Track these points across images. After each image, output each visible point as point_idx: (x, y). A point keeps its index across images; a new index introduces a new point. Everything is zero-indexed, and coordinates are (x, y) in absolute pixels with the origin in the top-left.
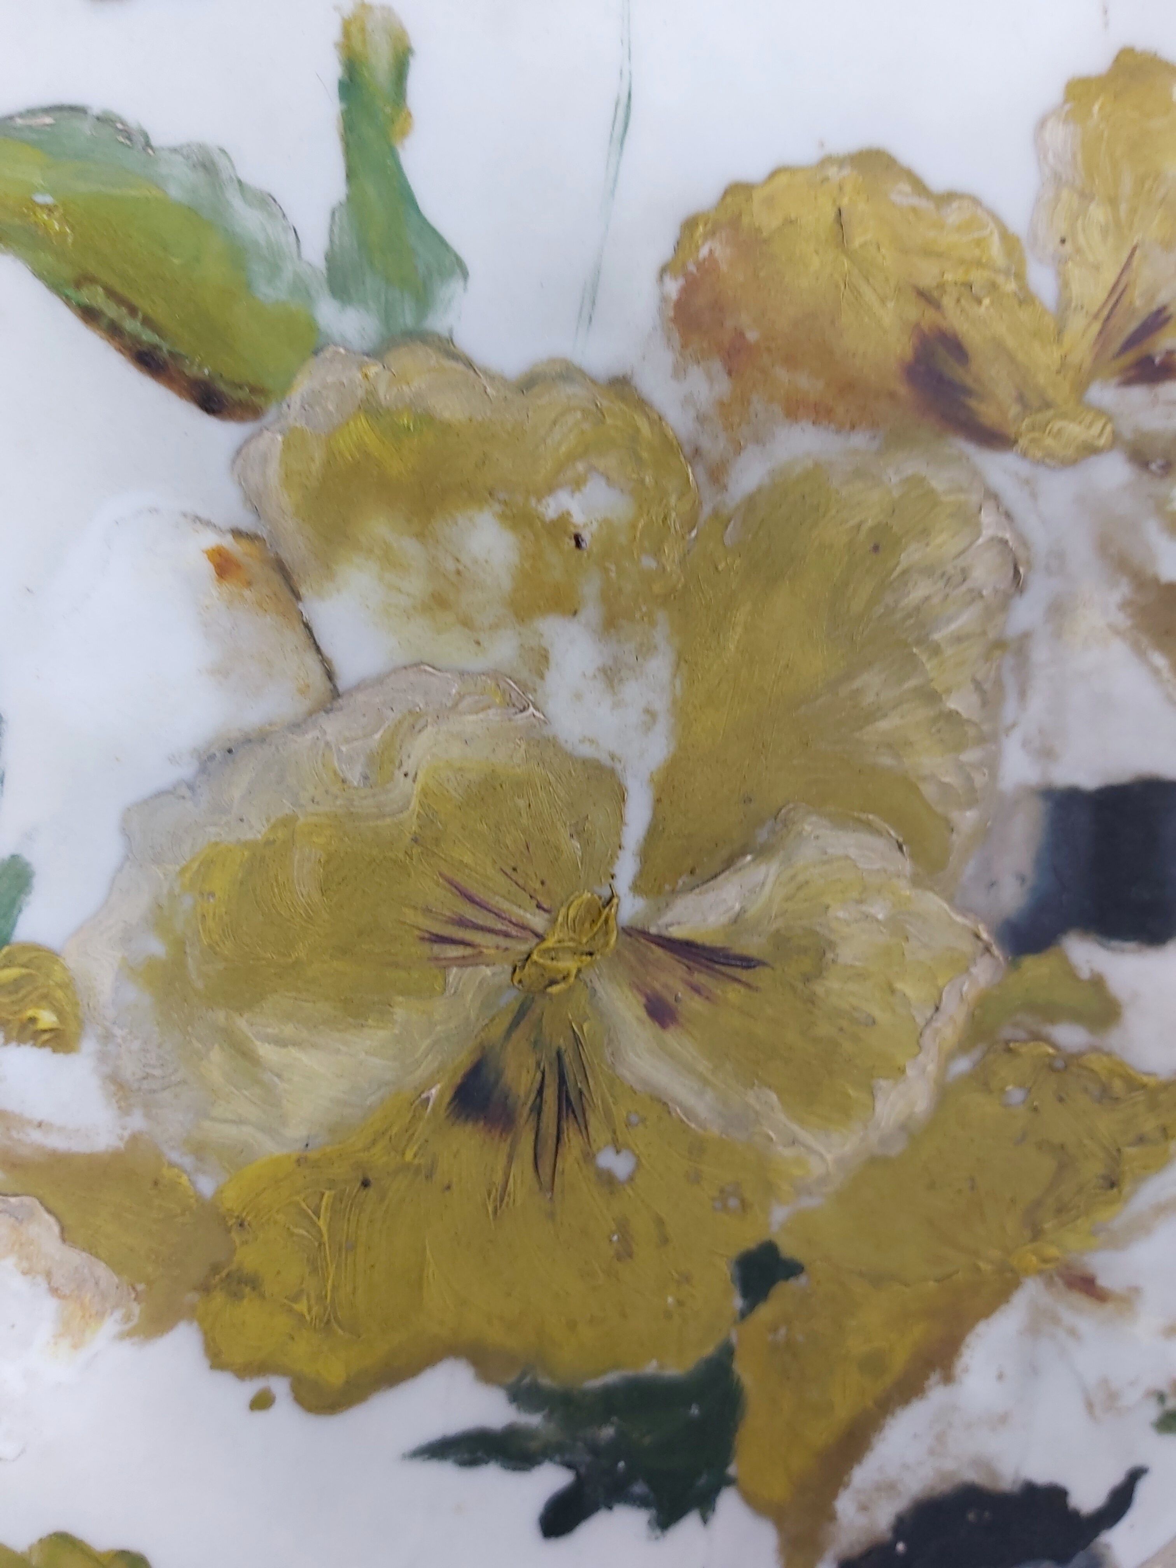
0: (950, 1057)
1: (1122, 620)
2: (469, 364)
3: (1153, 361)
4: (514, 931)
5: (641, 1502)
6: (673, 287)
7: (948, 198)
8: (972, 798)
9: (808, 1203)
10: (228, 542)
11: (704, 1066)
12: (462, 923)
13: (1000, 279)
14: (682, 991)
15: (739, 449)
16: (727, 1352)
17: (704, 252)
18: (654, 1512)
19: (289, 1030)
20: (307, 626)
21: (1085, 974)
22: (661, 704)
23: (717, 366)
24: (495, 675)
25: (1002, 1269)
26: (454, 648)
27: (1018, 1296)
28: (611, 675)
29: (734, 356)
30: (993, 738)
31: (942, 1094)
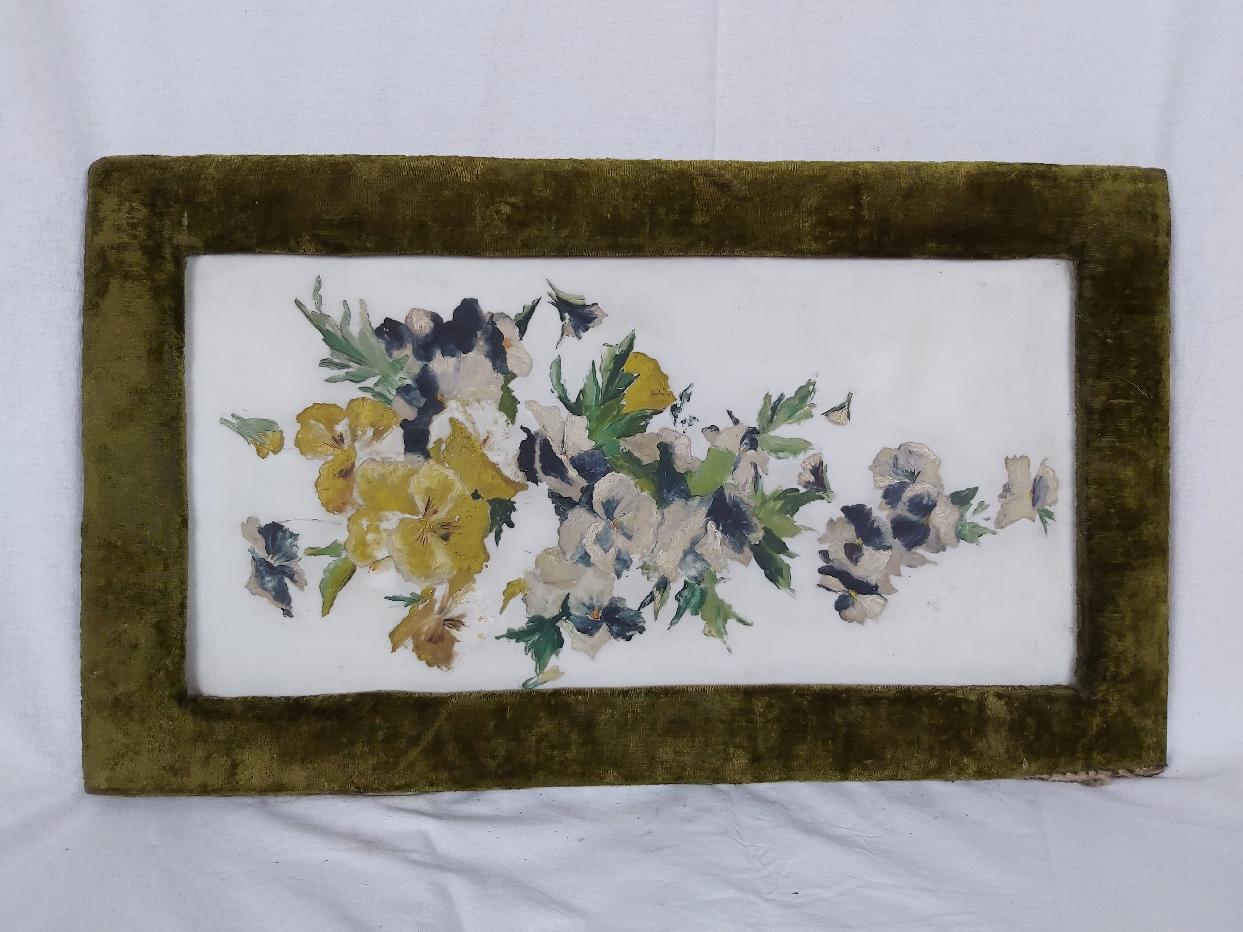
0: (445, 467)
1: (379, 442)
2: (348, 539)
3: (340, 439)
4: (423, 533)
5: (511, 513)
6: (336, 513)
7: (320, 473)
8: (406, 465)
9: (466, 488)
10: (371, 569)
11: (444, 505)
12: (421, 540)
13: (331, 465)
14: (433, 509)
15: (357, 503)
16: (488, 501)
17: (331, 509)
18: (513, 511)
19: (435, 562)
20: (382, 560)
21: (434, 445)
22: (392, 513)
23: (346, 506)
24: (388, 536)
25: (480, 456)
26: (384, 541)
27: (485, 453)
28: (388, 520)
29: (345, 504)
30: (397, 463)
31: (451, 468)
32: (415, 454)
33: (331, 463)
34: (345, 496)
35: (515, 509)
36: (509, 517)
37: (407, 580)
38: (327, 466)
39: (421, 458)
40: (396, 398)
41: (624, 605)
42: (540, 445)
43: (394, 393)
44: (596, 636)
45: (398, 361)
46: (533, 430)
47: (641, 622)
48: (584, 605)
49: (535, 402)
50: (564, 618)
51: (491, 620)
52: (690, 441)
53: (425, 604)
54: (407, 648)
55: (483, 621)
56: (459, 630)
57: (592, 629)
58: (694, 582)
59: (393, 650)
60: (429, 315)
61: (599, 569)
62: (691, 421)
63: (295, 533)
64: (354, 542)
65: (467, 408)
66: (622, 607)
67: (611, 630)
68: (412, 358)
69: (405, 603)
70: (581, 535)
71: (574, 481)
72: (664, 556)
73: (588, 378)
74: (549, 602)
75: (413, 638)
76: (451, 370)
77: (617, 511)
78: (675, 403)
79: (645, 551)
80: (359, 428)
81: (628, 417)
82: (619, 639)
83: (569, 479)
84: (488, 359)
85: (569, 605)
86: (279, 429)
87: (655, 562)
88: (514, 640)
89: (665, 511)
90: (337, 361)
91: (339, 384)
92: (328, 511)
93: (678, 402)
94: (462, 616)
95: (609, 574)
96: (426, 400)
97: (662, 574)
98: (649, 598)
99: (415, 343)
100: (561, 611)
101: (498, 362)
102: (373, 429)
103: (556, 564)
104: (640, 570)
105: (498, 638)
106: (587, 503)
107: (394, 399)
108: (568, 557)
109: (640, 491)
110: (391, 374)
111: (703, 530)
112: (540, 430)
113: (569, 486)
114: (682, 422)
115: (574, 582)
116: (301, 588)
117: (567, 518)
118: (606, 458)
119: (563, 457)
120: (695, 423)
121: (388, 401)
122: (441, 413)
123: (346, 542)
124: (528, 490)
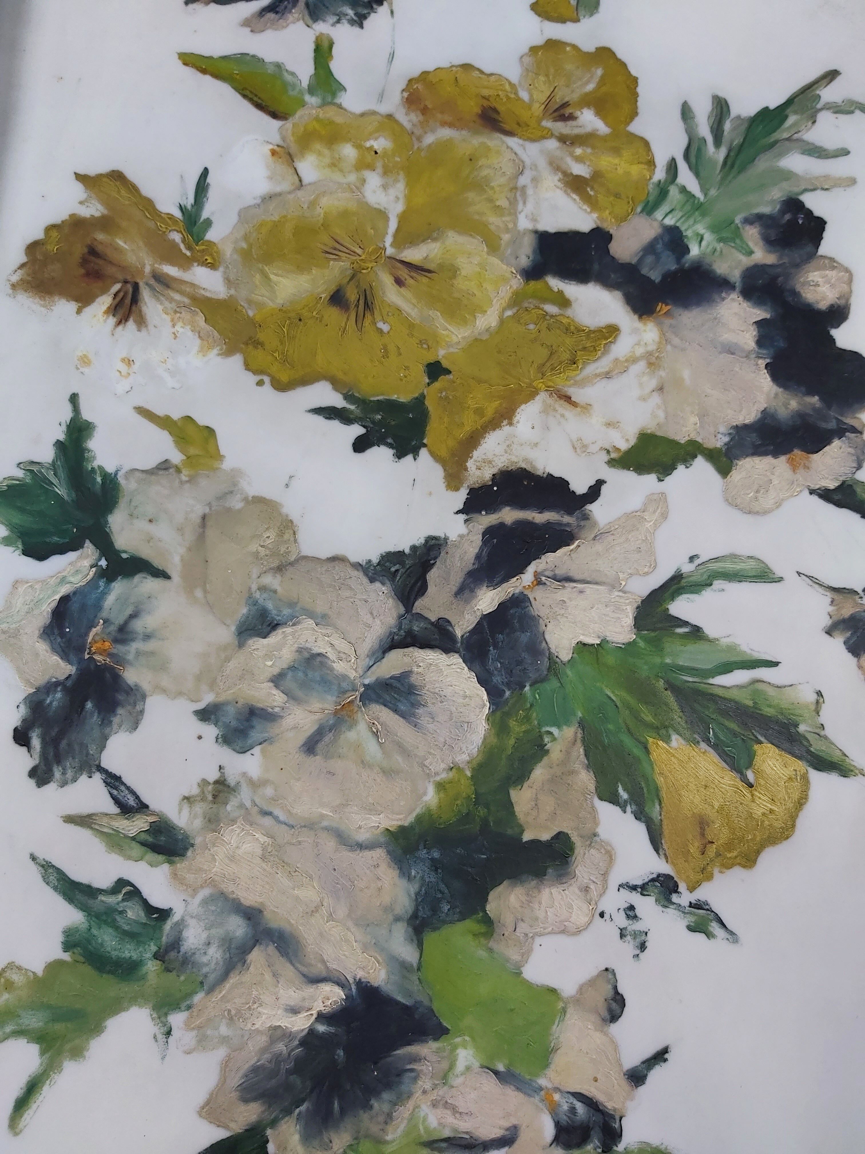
0: (504, 310)
1: (559, 184)
2: (345, 110)
3: (564, 115)
4: (352, 253)
5: (390, 446)
6: (406, 95)
7: (492, 74)
8: (507, 230)
9: (451, 350)
10: (276, 148)
11: (414, 301)
12: (335, 249)
13: (509, 94)
14: (407, 277)
15: (426, 133)
16: (423, 397)
17: (415, 87)
18: (395, 451)
19: (280, 272)
20: (295, 169)
21: (556, 290)
22: (401, 196)
23: (419, 113)
24: (349, 184)
25: (530, 385)
26: (338, 177)
27: (538, 398)
28: (385, 187)
29: (424, 111)
30: (514, 214)
31: (502, 321)
32: (534, 252)
33: (513, 96)
34: (442, 113)
35: (400, 455)
36: (380, 441)
37: (244, 214)
38: (507, 87)
39: (524, 261)
40: (656, 225)
41: (120, 726)
42: (560, 524)
43: (669, 221)
44: (43, 647)
45: (737, 234)
46: (594, 508)
47: (64, 774)
48: (134, 616)
49: (665, 516)
50: (103, 563)
51: (122, 386)
52: (578, 932)
53: (182, 246)
54: (81, 203)
55: (123, 368)
56: (107, 312)
57: (62, 634)
58: (164, 939)
59: (81, 178)
60: (842, 302)
61: (228, 659)
62: (635, 935)
63: (366, 23)
64: (339, 120)
65: (641, 365)
66: (116, 720)
67: (50, 687)
68: (746, 261)
69: (189, 207)
70: (324, 616)
71: (467, 601)
72: (247, 847)
73: (732, 648)
74: (151, 528)
75: (103, 217)
76: (727, 337)
77: (385, 714)
78: (682, 887)
79: (269, 791)
80: (589, 150)
81: (637, 751)
82: (23, 711)
83: (472, 591)
84: (759, 415)
85: (137, 578)
86: (581, 17)
87: (234, 821)
88: (62, 437)
89: (379, 854)
90: (727, 126)
91: (679, 126)
92: (411, 80)
93: (684, 898)
94: (141, 322)
95: (212, 685)
96: (657, 281)
97: (198, 841)
98: (131, 801)
99: (779, 270)
100: (124, 556)
101: (754, 438)
102: (587, 176)
103: (254, 547)
104: (213, 775)
105: (74, 399)
106: (410, 633)
107: (656, 220)
108: (269, 580)
109: (438, 778)
110: (708, 220)
111: (318, 969)
112: (595, 524)
113: (455, 589)
114: (632, 908)
115: (199, 593)
116: (247, 23)
117: (372, 580)
118: (527, 688)
119: (528, 577)
120: (629, 947)
121: (649, 209)
122: (629, 309)
123: (340, 106)
124: (447, 490)
